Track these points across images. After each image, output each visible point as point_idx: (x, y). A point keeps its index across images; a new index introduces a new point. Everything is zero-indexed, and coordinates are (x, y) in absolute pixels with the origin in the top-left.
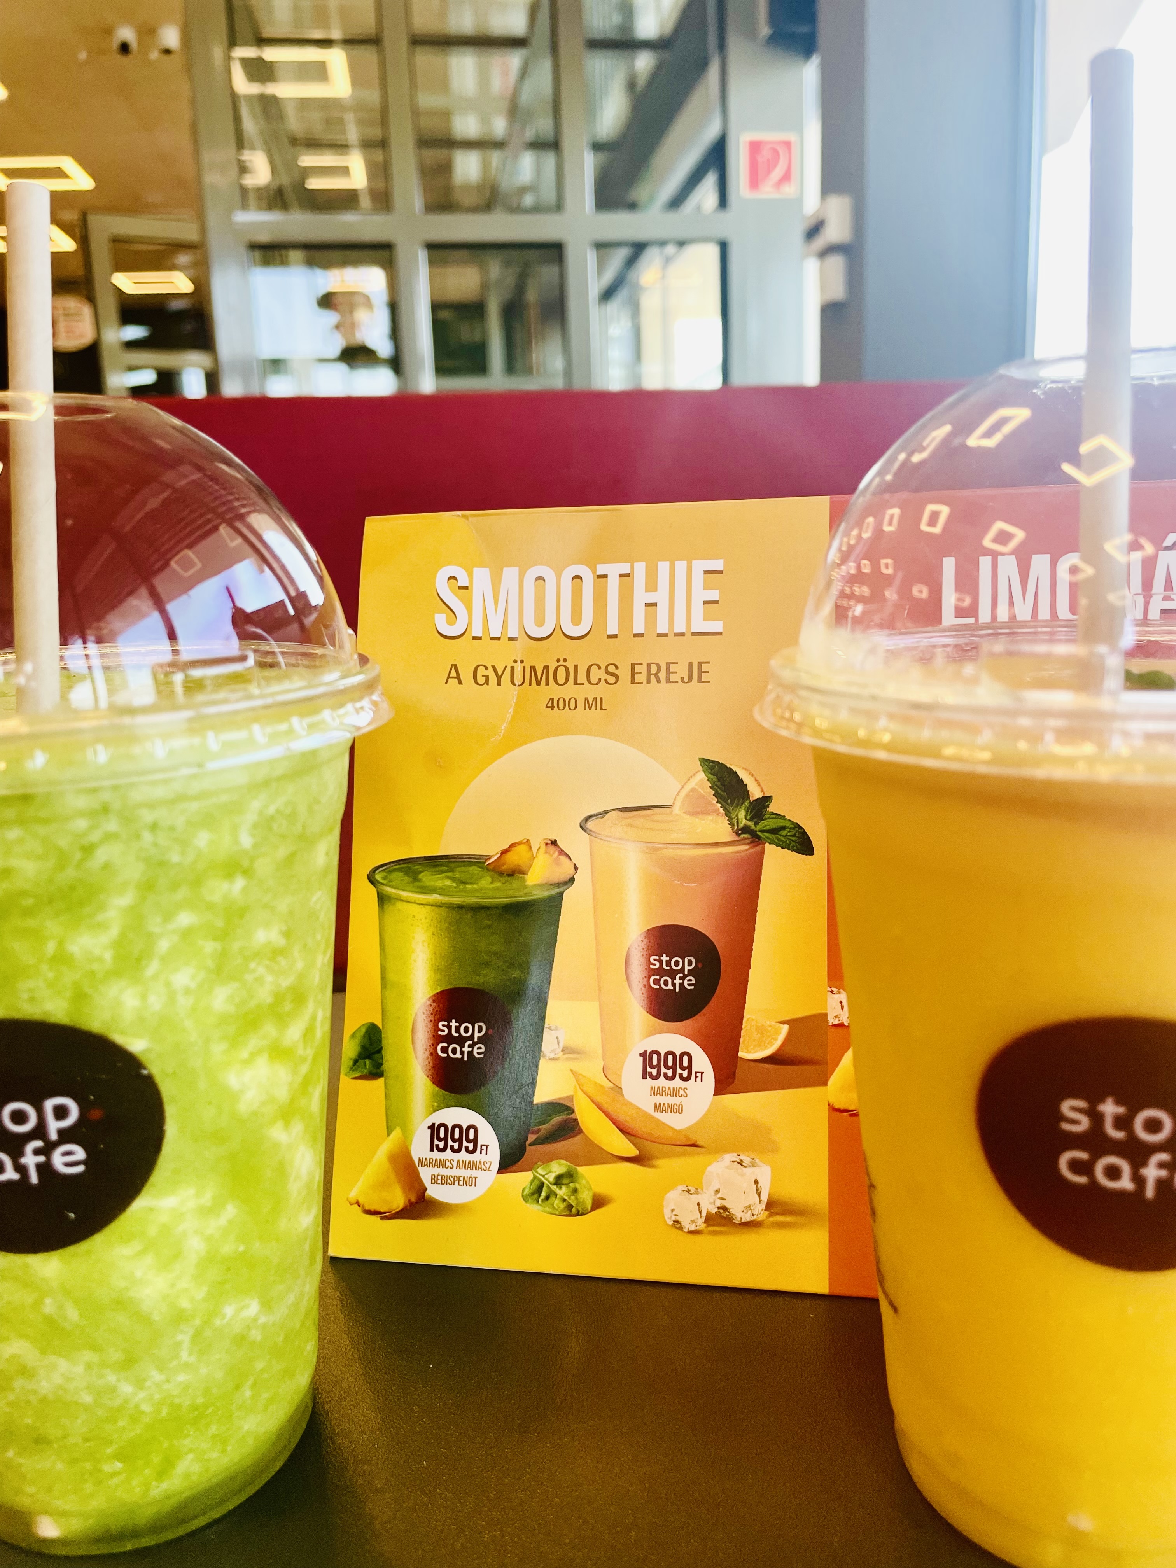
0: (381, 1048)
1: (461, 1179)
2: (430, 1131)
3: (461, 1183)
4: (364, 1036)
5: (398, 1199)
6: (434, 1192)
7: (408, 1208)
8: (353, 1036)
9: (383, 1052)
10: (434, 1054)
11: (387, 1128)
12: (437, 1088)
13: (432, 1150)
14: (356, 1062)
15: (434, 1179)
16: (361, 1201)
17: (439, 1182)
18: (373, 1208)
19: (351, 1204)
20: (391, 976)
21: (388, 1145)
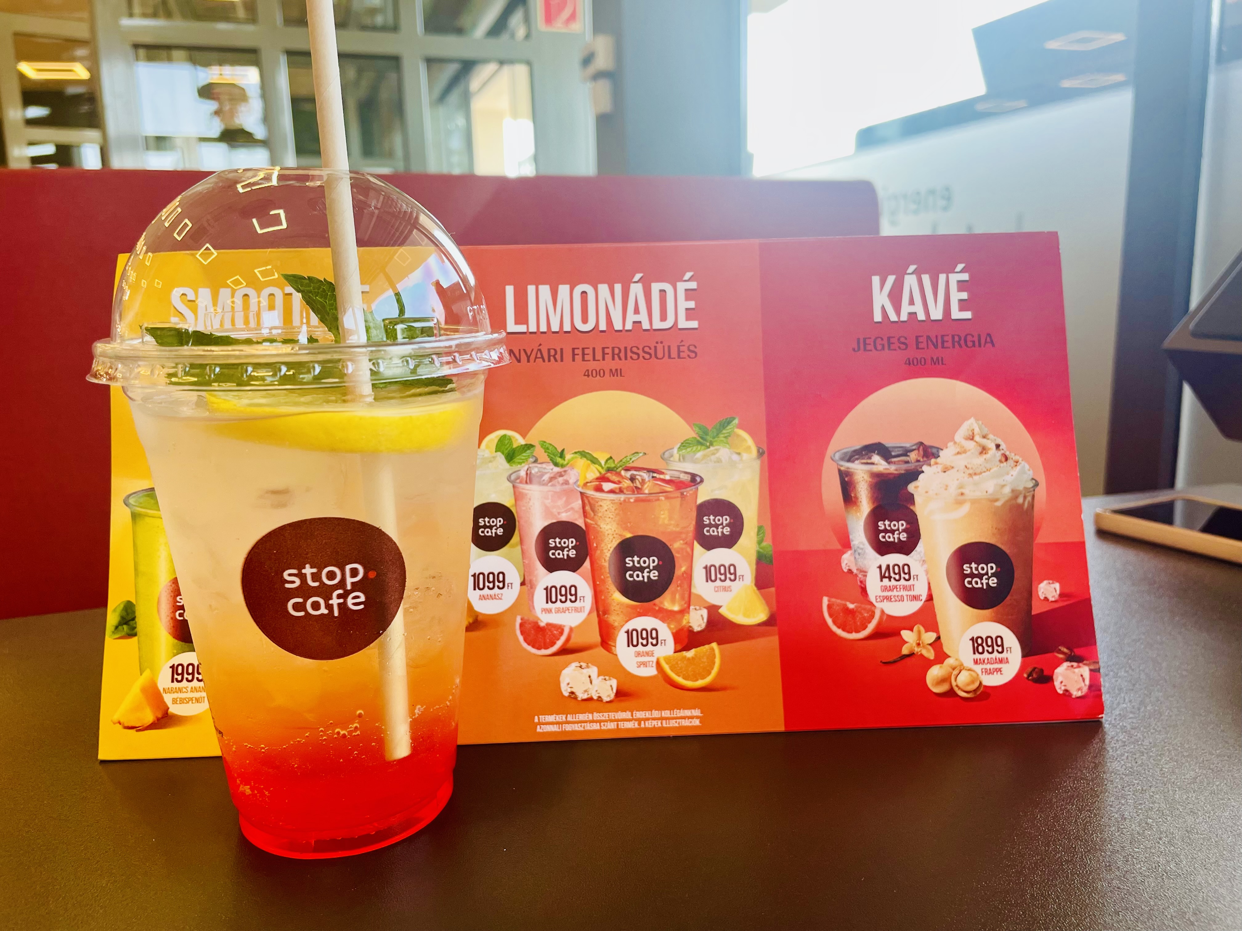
0: (135, 617)
1: (194, 699)
2: (171, 669)
3: (194, 702)
4: (123, 610)
5: (149, 717)
6: (174, 709)
7: (156, 722)
8: (115, 610)
9: (137, 620)
10: (174, 619)
11: (140, 669)
12: (176, 641)
13: (173, 681)
14: (117, 628)
15: (174, 701)
16: (122, 721)
17: (178, 702)
18: (130, 724)
19: (114, 723)
20: (142, 568)
21: (142, 681)
